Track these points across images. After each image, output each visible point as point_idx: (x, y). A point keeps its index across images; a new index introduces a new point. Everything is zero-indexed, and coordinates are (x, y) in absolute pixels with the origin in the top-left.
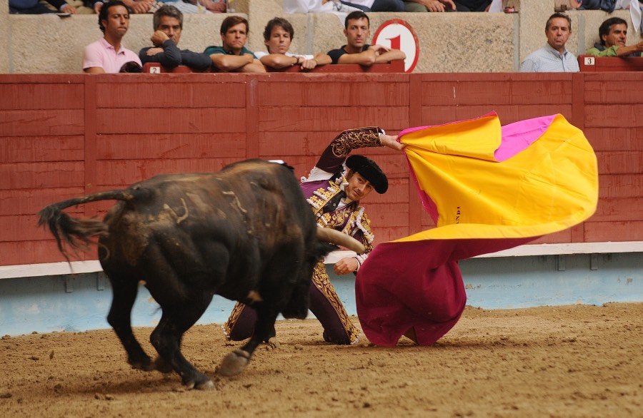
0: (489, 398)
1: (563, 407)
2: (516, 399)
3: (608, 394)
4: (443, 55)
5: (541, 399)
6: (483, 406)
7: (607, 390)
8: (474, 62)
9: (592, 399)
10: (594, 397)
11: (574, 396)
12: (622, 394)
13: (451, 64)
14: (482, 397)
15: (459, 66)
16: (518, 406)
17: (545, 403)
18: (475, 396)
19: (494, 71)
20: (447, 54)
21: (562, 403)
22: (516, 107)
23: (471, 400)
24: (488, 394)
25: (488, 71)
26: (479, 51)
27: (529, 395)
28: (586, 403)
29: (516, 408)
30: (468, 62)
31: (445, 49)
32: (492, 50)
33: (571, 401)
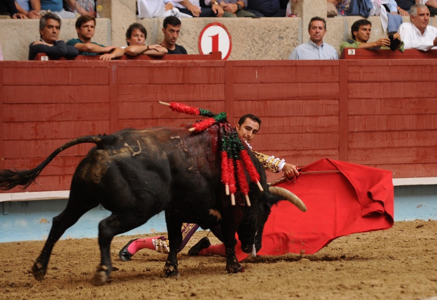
0: (279, 289)
1: (331, 295)
2: (298, 290)
3: (362, 286)
4: (249, 48)
5: (316, 289)
6: (275, 295)
7: (362, 283)
8: (270, 53)
9: (352, 289)
10: (353, 288)
11: (339, 287)
12: (373, 286)
13: (254, 54)
14: (274, 289)
15: (260, 55)
16: (300, 294)
17: (318, 293)
18: (270, 288)
19: (285, 59)
20: (252, 47)
21: (330, 292)
22: (300, 84)
23: (266, 291)
24: (279, 286)
25: (280, 59)
26: (274, 45)
27: (307, 287)
28: (347, 292)
29: (298, 296)
30: (266, 53)
31: (250, 43)
32: (283, 44)
33: (337, 291)
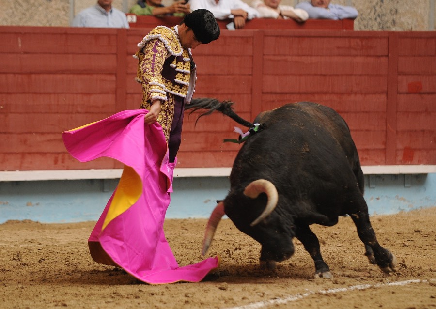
0: (43, 297)
1: (104, 304)
2: (65, 298)
3: (141, 294)
4: (11, 11)
5: (86, 297)
6: (38, 303)
7: (140, 291)
8: (36, 18)
9: (128, 298)
10: (130, 296)
11: (113, 295)
12: (153, 294)
13: (17, 19)
14: (37, 296)
15: (24, 20)
16: (67, 303)
17: (89, 301)
18: (32, 295)
19: (53, 25)
20: (14, 9)
21: (103, 301)
22: (71, 56)
23: (28, 299)
24: (43, 293)
25: (48, 25)
26: (40, 8)
27: (76, 294)
28: (122, 301)
29: (65, 305)
30: (31, 17)
31: (12, 6)
32: (52, 7)
33: (110, 300)
